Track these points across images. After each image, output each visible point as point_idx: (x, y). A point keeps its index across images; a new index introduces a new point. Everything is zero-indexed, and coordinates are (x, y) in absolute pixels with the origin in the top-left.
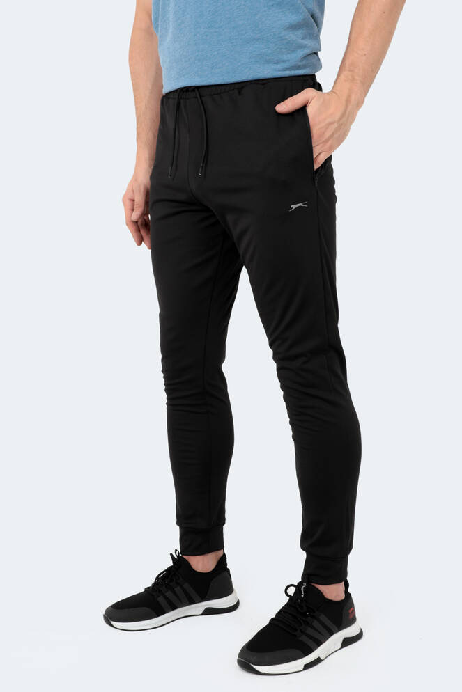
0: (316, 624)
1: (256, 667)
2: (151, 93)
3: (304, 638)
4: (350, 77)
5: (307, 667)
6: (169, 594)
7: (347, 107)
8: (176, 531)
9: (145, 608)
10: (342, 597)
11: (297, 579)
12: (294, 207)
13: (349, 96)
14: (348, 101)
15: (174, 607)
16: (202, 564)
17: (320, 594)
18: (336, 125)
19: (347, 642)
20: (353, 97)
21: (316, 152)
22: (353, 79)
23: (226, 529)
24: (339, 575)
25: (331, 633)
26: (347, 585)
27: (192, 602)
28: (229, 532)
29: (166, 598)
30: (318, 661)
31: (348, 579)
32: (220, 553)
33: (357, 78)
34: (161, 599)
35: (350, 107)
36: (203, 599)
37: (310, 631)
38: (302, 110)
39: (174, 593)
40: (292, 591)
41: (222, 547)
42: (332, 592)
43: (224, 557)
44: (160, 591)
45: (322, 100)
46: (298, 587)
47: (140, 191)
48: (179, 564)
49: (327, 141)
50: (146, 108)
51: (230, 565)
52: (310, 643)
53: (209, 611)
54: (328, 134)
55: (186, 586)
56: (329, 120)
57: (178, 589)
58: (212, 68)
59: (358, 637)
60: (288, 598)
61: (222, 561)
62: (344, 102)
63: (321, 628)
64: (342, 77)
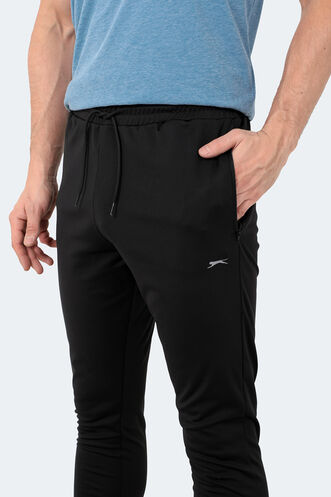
2: (52, 99)
4: (285, 118)
7: (278, 150)
12: (213, 264)
13: (282, 139)
14: (280, 144)
18: (264, 172)
20: (286, 140)
21: (240, 200)
22: (288, 120)
33: (292, 118)
35: (282, 151)
38: (228, 154)
45: (251, 143)
47: (34, 211)
49: (253, 189)
50: (45, 116)
54: (254, 181)
56: (257, 166)
58: (129, 88)
62: (276, 147)
64: (275, 115)
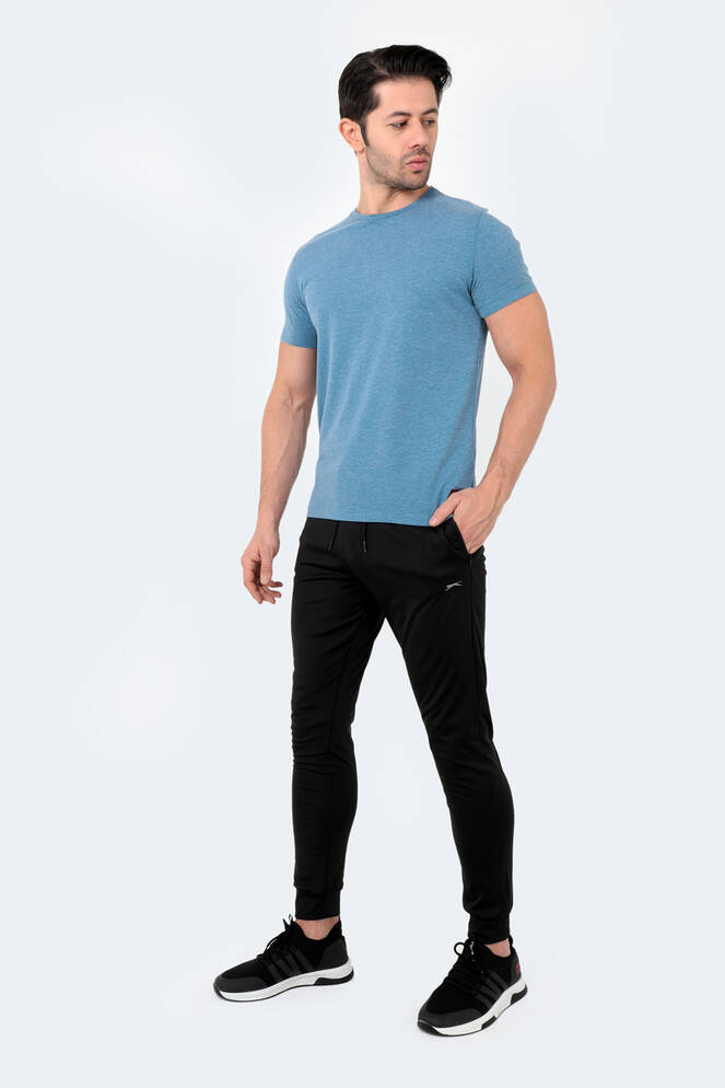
0: (489, 982)
1: (438, 1029)
3: (480, 997)
4: (502, 473)
5: (485, 1026)
6: (280, 962)
8: (292, 893)
9: (253, 978)
10: (508, 953)
11: (464, 937)
12: (449, 587)
14: (498, 496)
15: (285, 977)
16: (315, 930)
17: (489, 951)
18: (486, 522)
19: (516, 998)
20: (503, 492)
22: (505, 475)
23: (344, 894)
24: (503, 933)
25: (503, 991)
26: (511, 941)
27: (304, 971)
28: (346, 897)
29: (277, 967)
30: (493, 1019)
31: (511, 934)
32: (335, 919)
34: (272, 968)
35: (499, 502)
36: (316, 968)
37: (484, 989)
39: (285, 960)
40: (460, 949)
41: (337, 912)
42: (499, 949)
43: (339, 924)
44: (271, 960)
46: (466, 944)
48: (292, 930)
49: (478, 537)
51: (345, 932)
52: (486, 1001)
53: (322, 982)
55: (298, 953)
56: (479, 520)
57: (289, 957)
59: (524, 992)
60: (457, 957)
61: (337, 928)
63: (493, 986)
64: (493, 471)
